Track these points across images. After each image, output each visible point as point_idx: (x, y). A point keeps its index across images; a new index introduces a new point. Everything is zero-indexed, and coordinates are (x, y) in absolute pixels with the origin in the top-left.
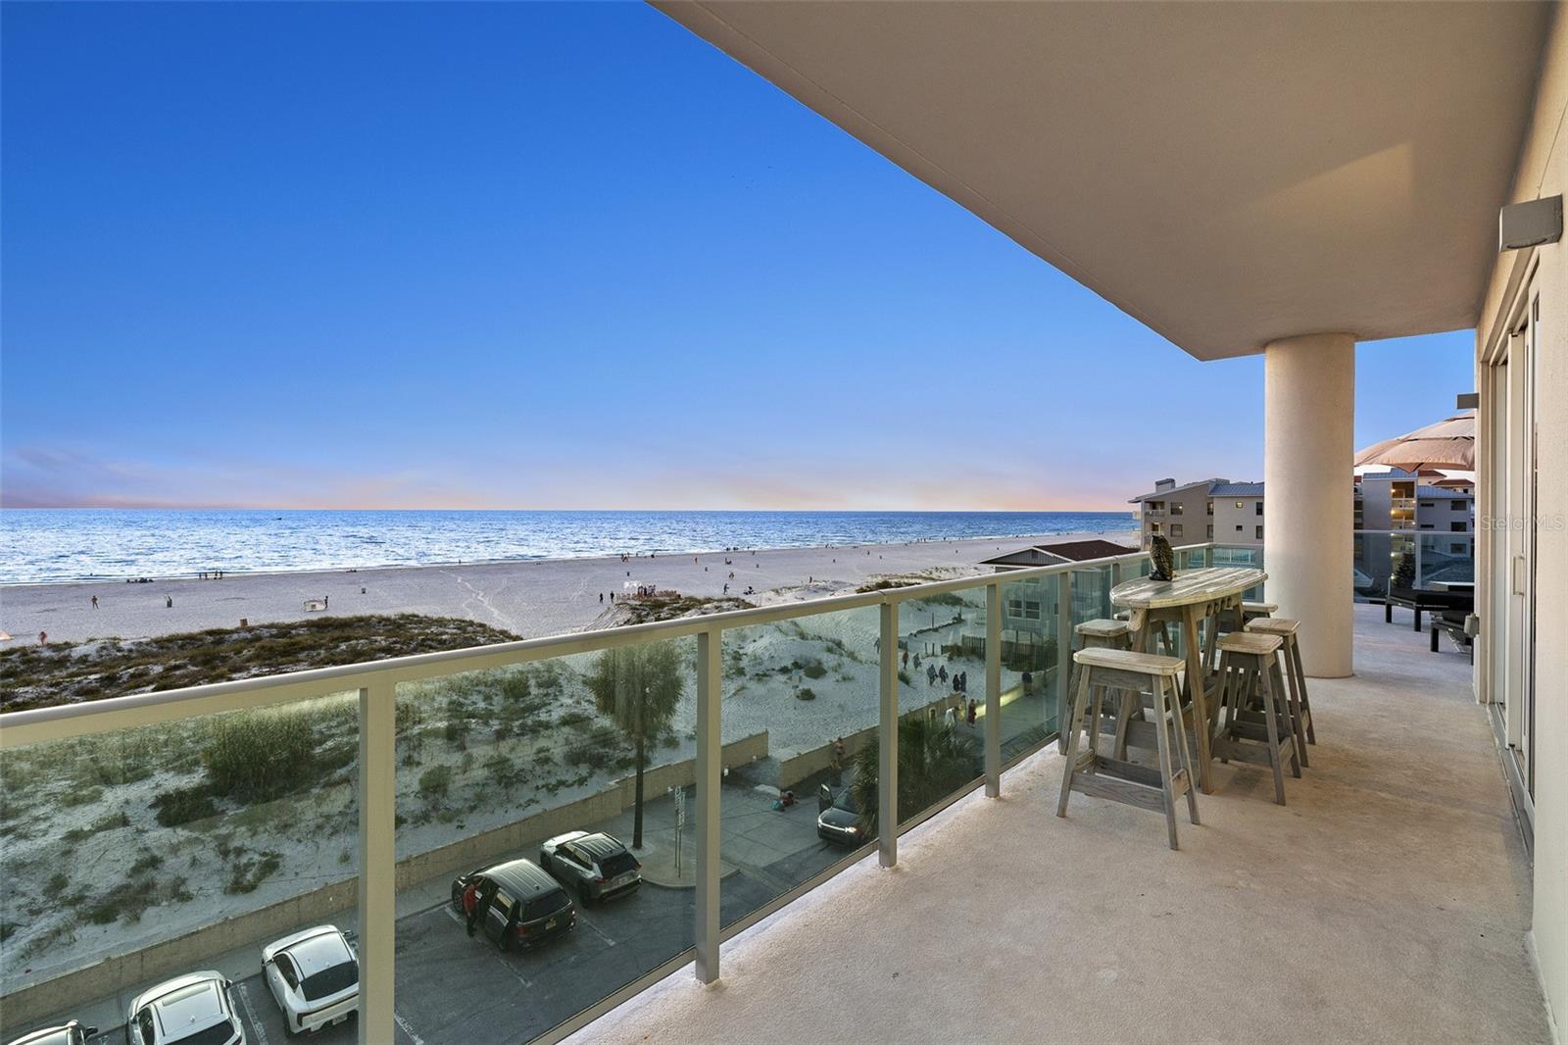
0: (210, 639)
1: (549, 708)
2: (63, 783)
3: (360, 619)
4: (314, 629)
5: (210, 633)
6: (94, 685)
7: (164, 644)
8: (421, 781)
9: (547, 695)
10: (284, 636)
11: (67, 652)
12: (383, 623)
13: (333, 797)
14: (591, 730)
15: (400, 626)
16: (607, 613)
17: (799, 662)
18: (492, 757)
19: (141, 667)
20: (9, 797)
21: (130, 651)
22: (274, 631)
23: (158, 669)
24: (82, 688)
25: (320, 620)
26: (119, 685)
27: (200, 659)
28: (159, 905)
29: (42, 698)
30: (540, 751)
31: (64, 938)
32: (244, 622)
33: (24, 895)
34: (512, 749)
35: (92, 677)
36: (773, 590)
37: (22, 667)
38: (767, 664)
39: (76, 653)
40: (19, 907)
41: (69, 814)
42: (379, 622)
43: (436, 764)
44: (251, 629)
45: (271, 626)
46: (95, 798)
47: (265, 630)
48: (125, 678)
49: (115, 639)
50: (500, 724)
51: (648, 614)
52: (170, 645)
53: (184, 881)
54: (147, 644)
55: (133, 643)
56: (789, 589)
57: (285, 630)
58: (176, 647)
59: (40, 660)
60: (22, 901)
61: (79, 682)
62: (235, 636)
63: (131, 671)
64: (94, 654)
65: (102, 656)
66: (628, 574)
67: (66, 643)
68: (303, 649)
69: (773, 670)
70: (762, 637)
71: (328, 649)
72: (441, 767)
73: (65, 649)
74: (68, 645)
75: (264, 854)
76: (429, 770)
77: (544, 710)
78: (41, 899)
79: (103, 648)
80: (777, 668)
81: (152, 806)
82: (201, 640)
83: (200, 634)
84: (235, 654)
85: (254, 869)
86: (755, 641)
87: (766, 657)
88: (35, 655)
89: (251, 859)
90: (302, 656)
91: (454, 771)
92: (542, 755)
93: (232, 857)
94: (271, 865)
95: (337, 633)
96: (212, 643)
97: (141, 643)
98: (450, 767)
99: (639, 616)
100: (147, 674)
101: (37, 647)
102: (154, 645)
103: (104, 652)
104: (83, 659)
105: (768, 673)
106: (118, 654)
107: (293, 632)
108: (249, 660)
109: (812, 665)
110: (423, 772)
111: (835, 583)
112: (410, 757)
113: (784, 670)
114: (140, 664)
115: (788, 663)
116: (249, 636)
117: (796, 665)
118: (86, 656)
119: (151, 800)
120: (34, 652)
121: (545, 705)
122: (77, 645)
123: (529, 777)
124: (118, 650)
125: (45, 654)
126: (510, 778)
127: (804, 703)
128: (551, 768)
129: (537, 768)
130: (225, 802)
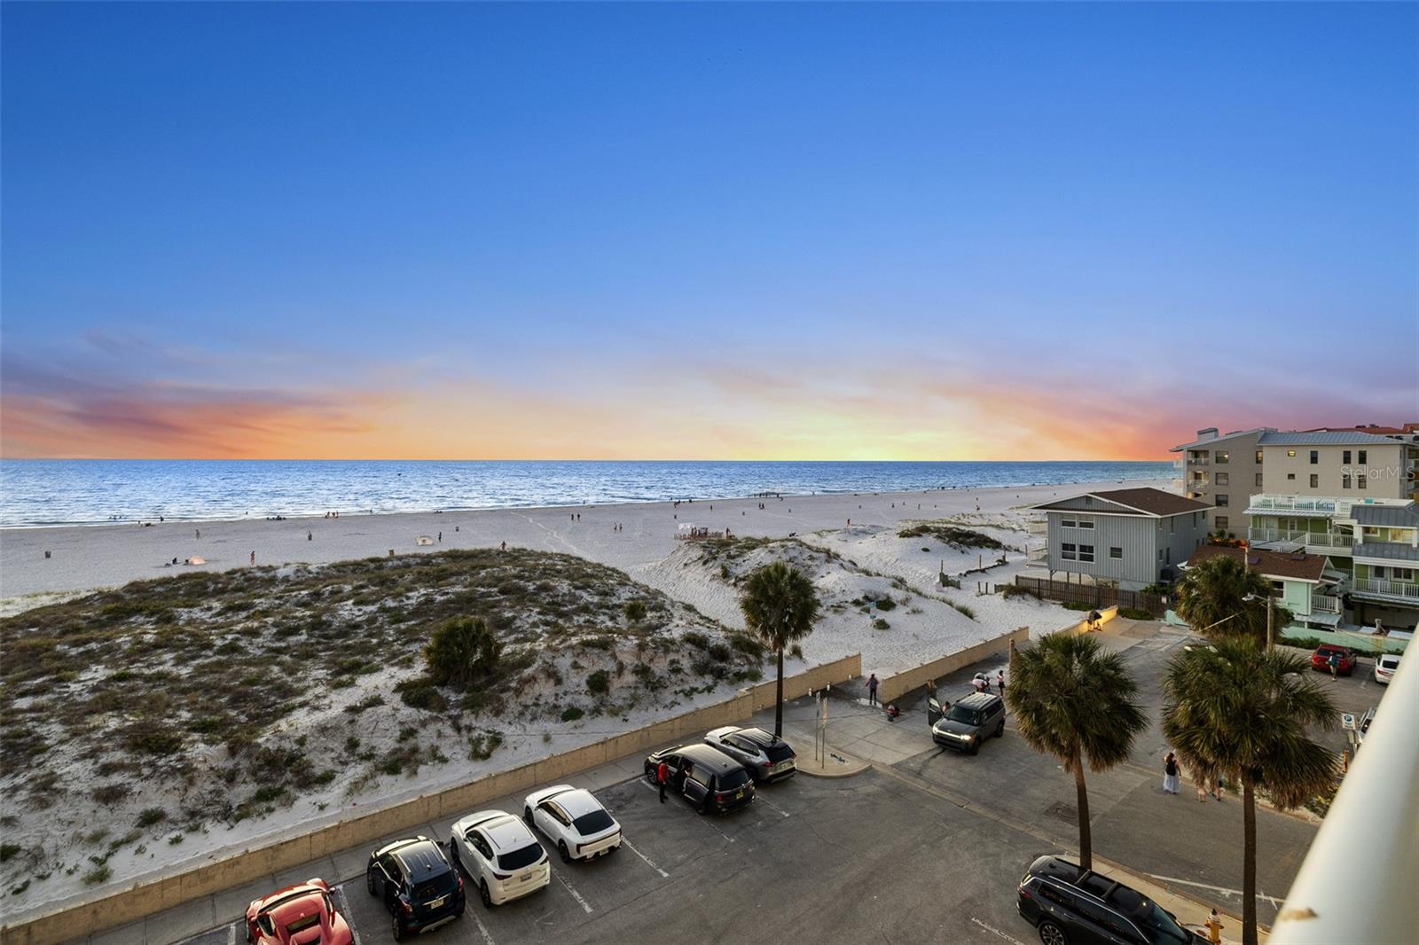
0: (372, 566)
1: (669, 627)
2: (321, 671)
3: (482, 552)
4: (449, 559)
5: (372, 560)
6: (306, 598)
7: (341, 568)
8: (588, 682)
9: (661, 617)
10: (427, 564)
11: (272, 573)
12: (501, 555)
13: (526, 691)
14: (709, 647)
15: (516, 558)
16: (678, 550)
17: (870, 596)
18: (637, 666)
19: (335, 586)
20: (290, 679)
21: (318, 573)
22: (419, 561)
23: (348, 588)
24: (299, 601)
25: (450, 551)
26: (324, 600)
27: (377, 580)
28: (427, 764)
29: (274, 608)
30: (673, 662)
31: (371, 783)
32: (392, 552)
33: (332, 750)
34: (651, 660)
35: (304, 592)
36: (815, 533)
37: (246, 584)
38: (840, 597)
39: (281, 573)
40: (333, 759)
41: (339, 694)
42: (498, 554)
43: (596, 669)
44: (400, 558)
45: (415, 556)
46: (351, 684)
47: (411, 560)
48: (327, 594)
49: (304, 564)
50: (638, 639)
51: (718, 552)
52: (345, 569)
53: (437, 748)
54: (328, 568)
55: (318, 567)
56: (829, 531)
57: (427, 560)
58: (349, 571)
59: (256, 579)
60: (333, 755)
61: (296, 596)
62: (390, 564)
63: (329, 588)
64: (293, 575)
65: (298, 577)
66: (676, 517)
67: (270, 566)
68: (453, 574)
69: (846, 602)
70: (829, 573)
71: (472, 575)
72: (602, 671)
73: (271, 571)
74: (271, 568)
75: (489, 732)
76: (592, 673)
77: (663, 629)
78: (345, 754)
79: (298, 571)
80: (850, 600)
81: (394, 691)
82: (365, 566)
83: (364, 561)
84: (400, 577)
85: (486, 742)
86: (822, 577)
87: (837, 590)
88: (251, 575)
89: (480, 735)
90: (453, 579)
91: (611, 675)
92: (674, 666)
93: (464, 732)
94: (496, 740)
95: (470, 563)
96: (376, 568)
97: (323, 567)
98: (608, 672)
99: (710, 553)
100: (341, 592)
102: (334, 569)
103: (299, 574)
104: (286, 579)
105: (842, 605)
106: (311, 576)
107: (434, 561)
108: (413, 582)
109: (880, 599)
110: (587, 675)
112: (575, 662)
113: (857, 603)
114: (332, 584)
115: (860, 597)
116: (400, 563)
117: (866, 598)
118: (288, 576)
119: (393, 687)
120: (250, 572)
121: (664, 625)
122: (278, 568)
123: (668, 683)
124: (310, 573)
125: (259, 574)
126: (654, 683)
127: (880, 632)
128: (683, 677)
129: (673, 676)
130: (446, 691)
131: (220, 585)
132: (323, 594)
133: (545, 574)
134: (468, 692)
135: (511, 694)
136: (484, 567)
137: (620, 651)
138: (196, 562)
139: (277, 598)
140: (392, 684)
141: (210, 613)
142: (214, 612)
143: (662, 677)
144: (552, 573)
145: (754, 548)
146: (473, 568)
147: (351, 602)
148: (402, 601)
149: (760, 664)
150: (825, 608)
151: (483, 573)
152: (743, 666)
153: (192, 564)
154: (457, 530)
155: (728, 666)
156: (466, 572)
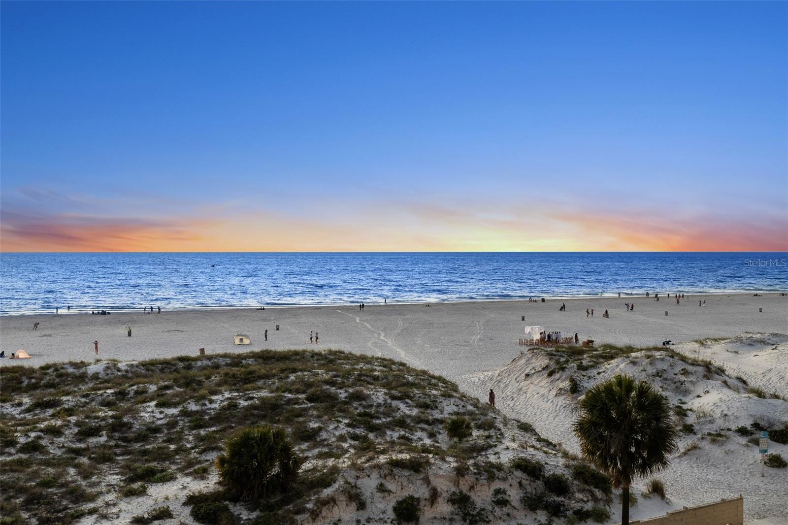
0: (181, 365)
1: (496, 450)
2: (115, 477)
3: (296, 353)
4: (260, 360)
5: (182, 359)
6: (111, 398)
7: (150, 367)
8: (395, 509)
9: (489, 437)
10: (237, 364)
11: (83, 370)
12: (316, 357)
13: (324, 514)
14: (544, 477)
15: (331, 361)
16: (520, 358)
17: (762, 423)
18: (454, 493)
19: (141, 385)
20: (84, 483)
21: (127, 371)
22: (229, 361)
23: (153, 388)
24: (104, 400)
25: (262, 352)
26: (128, 400)
27: (182, 381)
29: (79, 406)
30: (498, 492)
32: (202, 350)
34: (472, 488)
35: (109, 391)
36: (696, 341)
37: (57, 380)
38: (720, 423)
39: (92, 369)
41: (129, 503)
42: (312, 357)
43: (406, 494)
44: (210, 358)
45: (225, 356)
46: (142, 492)
47: (221, 359)
48: (132, 394)
49: (114, 360)
50: (456, 462)
51: (567, 362)
52: (153, 368)
54: (137, 366)
55: (127, 365)
56: (716, 340)
57: (237, 360)
58: (157, 370)
59: (67, 375)
61: (101, 395)
62: (199, 363)
63: (135, 388)
64: (102, 372)
65: (108, 374)
66: (523, 319)
67: (82, 362)
68: (260, 377)
69: (729, 430)
70: (708, 392)
71: (280, 379)
72: (412, 498)
73: (83, 367)
74: (83, 364)
76: (400, 499)
77: (490, 451)
79: (108, 368)
80: (734, 428)
81: (185, 504)
82: (174, 365)
83: (174, 359)
84: (206, 379)
86: (699, 396)
87: (717, 414)
88: (63, 371)
90: (260, 383)
91: (422, 503)
92: (499, 496)
95: (282, 365)
96: (184, 368)
97: (132, 365)
98: (418, 499)
99: (558, 362)
100: (147, 392)
101: (64, 364)
102: (142, 367)
103: (109, 372)
104: (96, 376)
105: (723, 433)
106: (119, 373)
107: (244, 361)
108: (219, 384)
109: (776, 428)
110: (395, 500)
111: (776, 335)
112: (382, 485)
113: (742, 431)
114: (140, 383)
116: (209, 363)
117: (756, 425)
118: (97, 373)
119: (184, 499)
120: (62, 368)
121: (490, 447)
122: (89, 364)
123: (491, 518)
124: (119, 370)
125: (71, 370)
126: (473, 516)
127: (773, 471)
128: (510, 511)
129: (497, 509)
130: (239, 507)
131: (33, 381)
132: (128, 394)
133: (359, 380)
134: (261, 511)
135: (307, 516)
136: (294, 371)
137: (435, 474)
138: (22, 355)
139: (84, 396)
140: (183, 495)
141: (19, 409)
142: (23, 408)
143: (483, 509)
144: (369, 379)
145: (612, 358)
146: (283, 371)
147: (153, 403)
148: (205, 405)
149: (609, 501)
150: (699, 436)
151: (292, 377)
152: (586, 502)
153: (18, 358)
154: (278, 329)
155: (567, 502)
156: (274, 376)
